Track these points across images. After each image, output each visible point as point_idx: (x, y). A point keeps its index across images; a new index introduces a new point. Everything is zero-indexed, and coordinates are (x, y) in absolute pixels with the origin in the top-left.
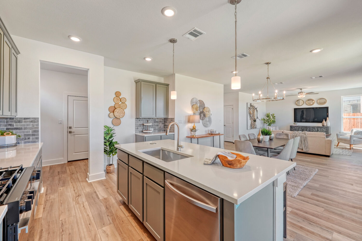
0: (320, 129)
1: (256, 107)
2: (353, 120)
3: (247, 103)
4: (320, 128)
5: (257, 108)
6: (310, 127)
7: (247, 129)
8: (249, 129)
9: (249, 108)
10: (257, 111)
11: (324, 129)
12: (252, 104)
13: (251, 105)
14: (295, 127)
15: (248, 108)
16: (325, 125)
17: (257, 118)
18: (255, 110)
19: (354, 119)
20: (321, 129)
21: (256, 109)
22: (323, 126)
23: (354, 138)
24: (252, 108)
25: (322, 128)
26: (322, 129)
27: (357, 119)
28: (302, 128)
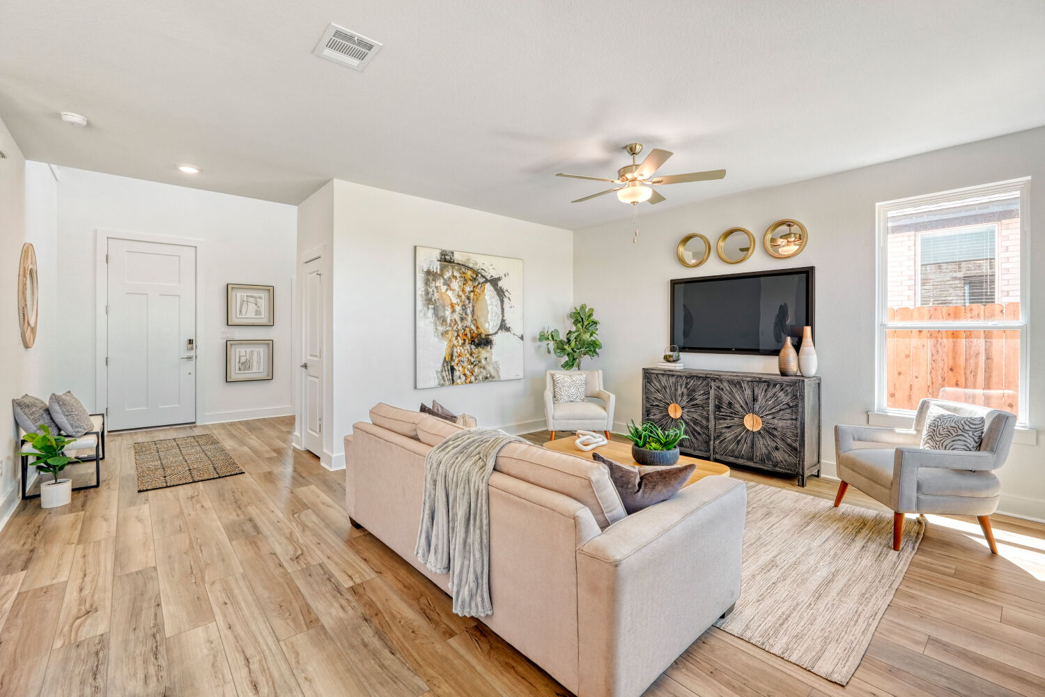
0: (766, 391)
1: (491, 273)
2: (951, 340)
3: (415, 247)
4: (764, 386)
5: (499, 279)
6: (721, 381)
7: (415, 388)
8: (434, 382)
9: (428, 273)
10: (501, 293)
11: (781, 394)
12: (458, 257)
13: (446, 259)
14: (660, 376)
15: (421, 277)
16: (793, 367)
17: (503, 327)
18: (488, 286)
19: (955, 334)
20: (770, 394)
21: (494, 282)
22: (783, 373)
23: (923, 473)
24: (456, 274)
25: (775, 385)
26: (774, 390)
27: (969, 334)
28: (687, 383)
